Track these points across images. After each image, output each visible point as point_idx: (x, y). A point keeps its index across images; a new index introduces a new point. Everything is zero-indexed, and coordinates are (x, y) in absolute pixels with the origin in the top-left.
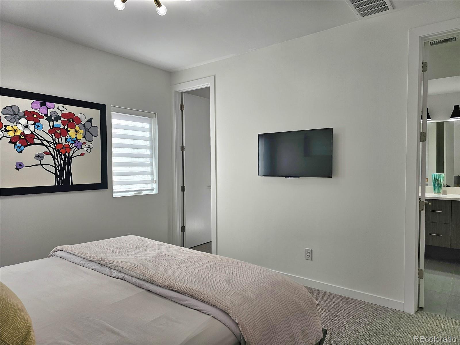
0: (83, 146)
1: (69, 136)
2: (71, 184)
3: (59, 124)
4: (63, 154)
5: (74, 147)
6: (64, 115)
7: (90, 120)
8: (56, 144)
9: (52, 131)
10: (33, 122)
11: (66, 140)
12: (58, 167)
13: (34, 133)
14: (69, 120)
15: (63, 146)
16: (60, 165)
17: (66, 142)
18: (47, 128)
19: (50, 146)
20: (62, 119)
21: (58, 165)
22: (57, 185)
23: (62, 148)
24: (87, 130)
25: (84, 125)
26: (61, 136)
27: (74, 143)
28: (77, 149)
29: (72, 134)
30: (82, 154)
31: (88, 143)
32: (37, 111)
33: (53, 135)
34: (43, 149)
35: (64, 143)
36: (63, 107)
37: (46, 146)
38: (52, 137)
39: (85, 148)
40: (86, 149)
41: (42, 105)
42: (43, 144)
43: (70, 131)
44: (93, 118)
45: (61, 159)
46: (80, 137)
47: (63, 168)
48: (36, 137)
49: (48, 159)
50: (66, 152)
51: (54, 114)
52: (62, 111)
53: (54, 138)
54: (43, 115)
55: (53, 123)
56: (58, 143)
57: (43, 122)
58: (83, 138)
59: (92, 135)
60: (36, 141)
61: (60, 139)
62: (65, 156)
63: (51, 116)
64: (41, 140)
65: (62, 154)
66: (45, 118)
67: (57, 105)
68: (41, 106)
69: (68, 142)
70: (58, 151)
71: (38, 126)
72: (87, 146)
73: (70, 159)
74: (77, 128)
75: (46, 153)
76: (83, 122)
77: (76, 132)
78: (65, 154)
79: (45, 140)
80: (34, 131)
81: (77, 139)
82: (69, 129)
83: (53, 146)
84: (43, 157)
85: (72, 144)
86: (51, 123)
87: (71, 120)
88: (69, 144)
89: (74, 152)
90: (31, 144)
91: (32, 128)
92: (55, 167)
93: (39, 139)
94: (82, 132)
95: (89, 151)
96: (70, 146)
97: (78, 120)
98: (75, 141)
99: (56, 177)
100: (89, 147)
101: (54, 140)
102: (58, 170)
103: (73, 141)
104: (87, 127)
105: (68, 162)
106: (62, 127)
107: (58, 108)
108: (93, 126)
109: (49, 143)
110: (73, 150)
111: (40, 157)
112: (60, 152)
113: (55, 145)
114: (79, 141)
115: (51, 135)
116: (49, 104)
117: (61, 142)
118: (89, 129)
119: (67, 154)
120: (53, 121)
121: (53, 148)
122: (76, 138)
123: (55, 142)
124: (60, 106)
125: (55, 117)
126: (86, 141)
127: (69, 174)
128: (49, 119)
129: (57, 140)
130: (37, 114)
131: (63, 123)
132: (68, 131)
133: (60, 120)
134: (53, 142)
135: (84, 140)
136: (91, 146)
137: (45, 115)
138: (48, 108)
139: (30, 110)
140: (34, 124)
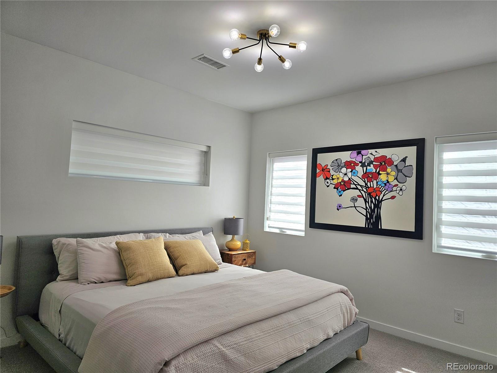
0: (394, 189)
1: (380, 179)
2: (380, 228)
3: (371, 168)
4: (374, 198)
5: (385, 189)
6: (376, 159)
7: (404, 160)
8: (368, 187)
9: (366, 175)
10: (350, 170)
11: (377, 183)
12: (369, 210)
13: (351, 179)
14: (381, 163)
15: (374, 190)
16: (371, 207)
17: (377, 186)
18: (361, 173)
19: (363, 190)
20: (374, 163)
21: (368, 207)
22: (367, 227)
23: (373, 192)
24: (399, 171)
25: (396, 166)
26: (373, 180)
27: (385, 186)
28: (387, 192)
29: (383, 177)
30: (393, 197)
31: (400, 185)
32: (354, 160)
33: (366, 179)
34: (357, 193)
35: (375, 187)
36: (376, 152)
37: (360, 190)
38: (365, 182)
39: (396, 190)
40: (398, 192)
41: (359, 153)
42: (357, 188)
43: (381, 174)
44: (407, 157)
45: (372, 202)
46: (391, 179)
47: (373, 211)
48: (352, 183)
49: (361, 202)
50: (377, 195)
51: (368, 159)
52: (374, 156)
53: (366, 183)
54: (358, 162)
55: (367, 169)
56: (369, 186)
57: (359, 169)
58: (395, 179)
59: (406, 176)
60: (353, 186)
61: (372, 183)
62: (375, 199)
63: (365, 162)
64: (355, 185)
65: (372, 197)
66: (360, 164)
67: (370, 151)
68: (357, 155)
69: (378, 185)
70: (369, 194)
71: (354, 173)
72: (399, 189)
73: (380, 202)
74: (389, 170)
75: (359, 196)
76: (395, 164)
77: (388, 174)
78: (376, 197)
79: (359, 185)
80: (351, 178)
81: (388, 182)
82: (381, 172)
83: (365, 190)
84: (357, 200)
85: (382, 187)
86: (365, 168)
87: (383, 163)
88: (380, 187)
89: (384, 195)
90: (348, 189)
91: (350, 175)
92: (366, 210)
93: (354, 184)
94: (393, 173)
95: (401, 193)
96: (381, 189)
97: (390, 162)
98: (385, 184)
99: (367, 219)
100: (401, 190)
101: (366, 184)
102: (369, 212)
103: (384, 184)
104: (399, 168)
105: (378, 205)
106: (374, 171)
107: (371, 154)
108: (407, 166)
109: (362, 187)
110: (383, 193)
111: (354, 200)
112: (371, 195)
113: (367, 189)
114: (390, 184)
115: (364, 180)
116: (363, 152)
117: (372, 186)
118: (402, 170)
119: (377, 198)
120: (366, 166)
121: (365, 192)
122: (387, 180)
123: (367, 186)
124: (373, 151)
125: (368, 162)
126: (398, 183)
127: (379, 218)
128: (363, 165)
129: (369, 184)
130: (354, 163)
131: (375, 166)
132: (379, 174)
133: (373, 164)
134: (366, 186)
135: (396, 182)
136: (404, 188)
137: (360, 162)
138: (363, 156)
139: (349, 160)
140: (351, 172)
